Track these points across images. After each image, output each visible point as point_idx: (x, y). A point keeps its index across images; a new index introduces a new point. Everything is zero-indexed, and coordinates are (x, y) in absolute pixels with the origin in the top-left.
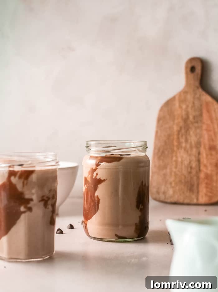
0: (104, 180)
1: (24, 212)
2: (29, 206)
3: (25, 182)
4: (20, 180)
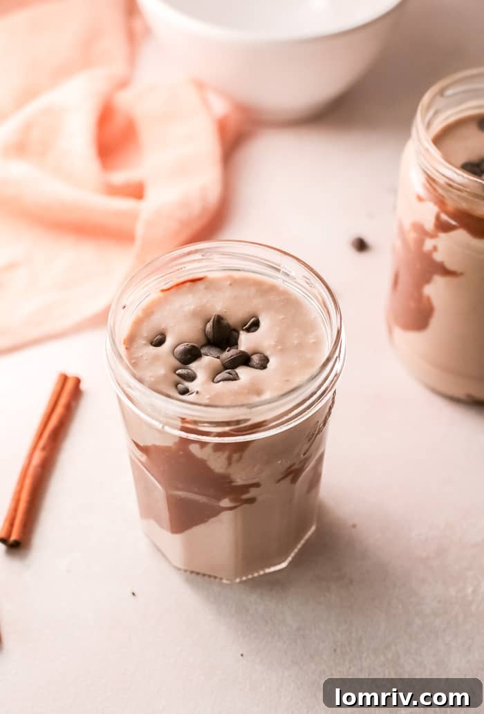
0: (453, 274)
1: (231, 508)
2: (245, 497)
3: (236, 456)
4: (219, 454)
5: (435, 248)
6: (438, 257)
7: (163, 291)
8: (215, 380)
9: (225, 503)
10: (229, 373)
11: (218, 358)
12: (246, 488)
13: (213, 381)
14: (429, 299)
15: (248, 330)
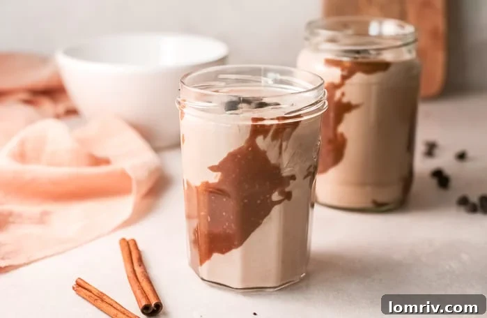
0: (356, 106)
1: (279, 202)
2: (287, 189)
3: (284, 145)
5: (343, 94)
6: (345, 100)
9: (276, 196)
14: (342, 135)
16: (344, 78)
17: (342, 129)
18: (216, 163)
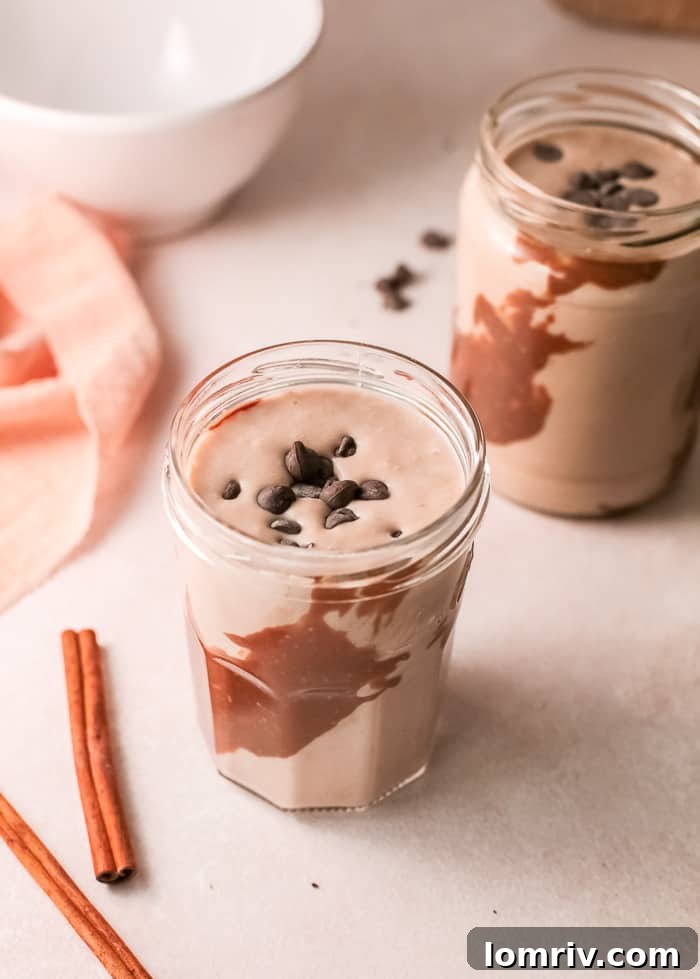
0: (578, 346)
1: (371, 697)
2: (391, 676)
3: (385, 618)
4: (364, 618)
5: (551, 319)
6: (554, 330)
7: (212, 428)
8: (327, 525)
9: (365, 691)
10: (340, 513)
11: (317, 497)
12: (391, 664)
13: (325, 526)
14: (543, 390)
15: (344, 454)
16: (557, 288)
17: (541, 378)
18: (243, 633)
